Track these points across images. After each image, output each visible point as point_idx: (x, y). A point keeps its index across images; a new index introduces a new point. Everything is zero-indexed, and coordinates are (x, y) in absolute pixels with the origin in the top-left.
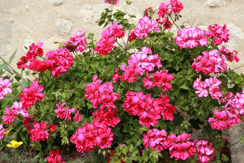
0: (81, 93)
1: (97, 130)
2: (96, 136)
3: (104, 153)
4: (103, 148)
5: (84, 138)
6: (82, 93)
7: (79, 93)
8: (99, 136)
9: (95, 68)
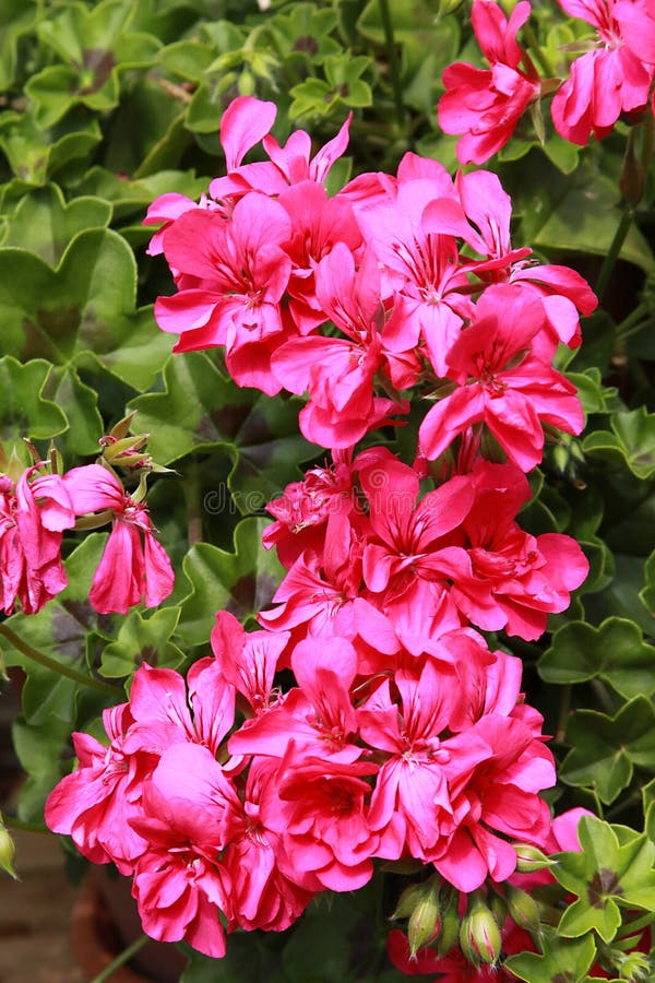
0: (42, 314)
1: (384, 689)
2: (389, 756)
3: (483, 929)
4: (466, 877)
5: (224, 783)
6: (51, 305)
7: (18, 313)
8: (420, 749)
9: (87, 55)
